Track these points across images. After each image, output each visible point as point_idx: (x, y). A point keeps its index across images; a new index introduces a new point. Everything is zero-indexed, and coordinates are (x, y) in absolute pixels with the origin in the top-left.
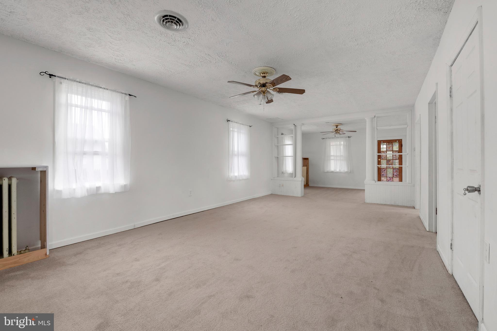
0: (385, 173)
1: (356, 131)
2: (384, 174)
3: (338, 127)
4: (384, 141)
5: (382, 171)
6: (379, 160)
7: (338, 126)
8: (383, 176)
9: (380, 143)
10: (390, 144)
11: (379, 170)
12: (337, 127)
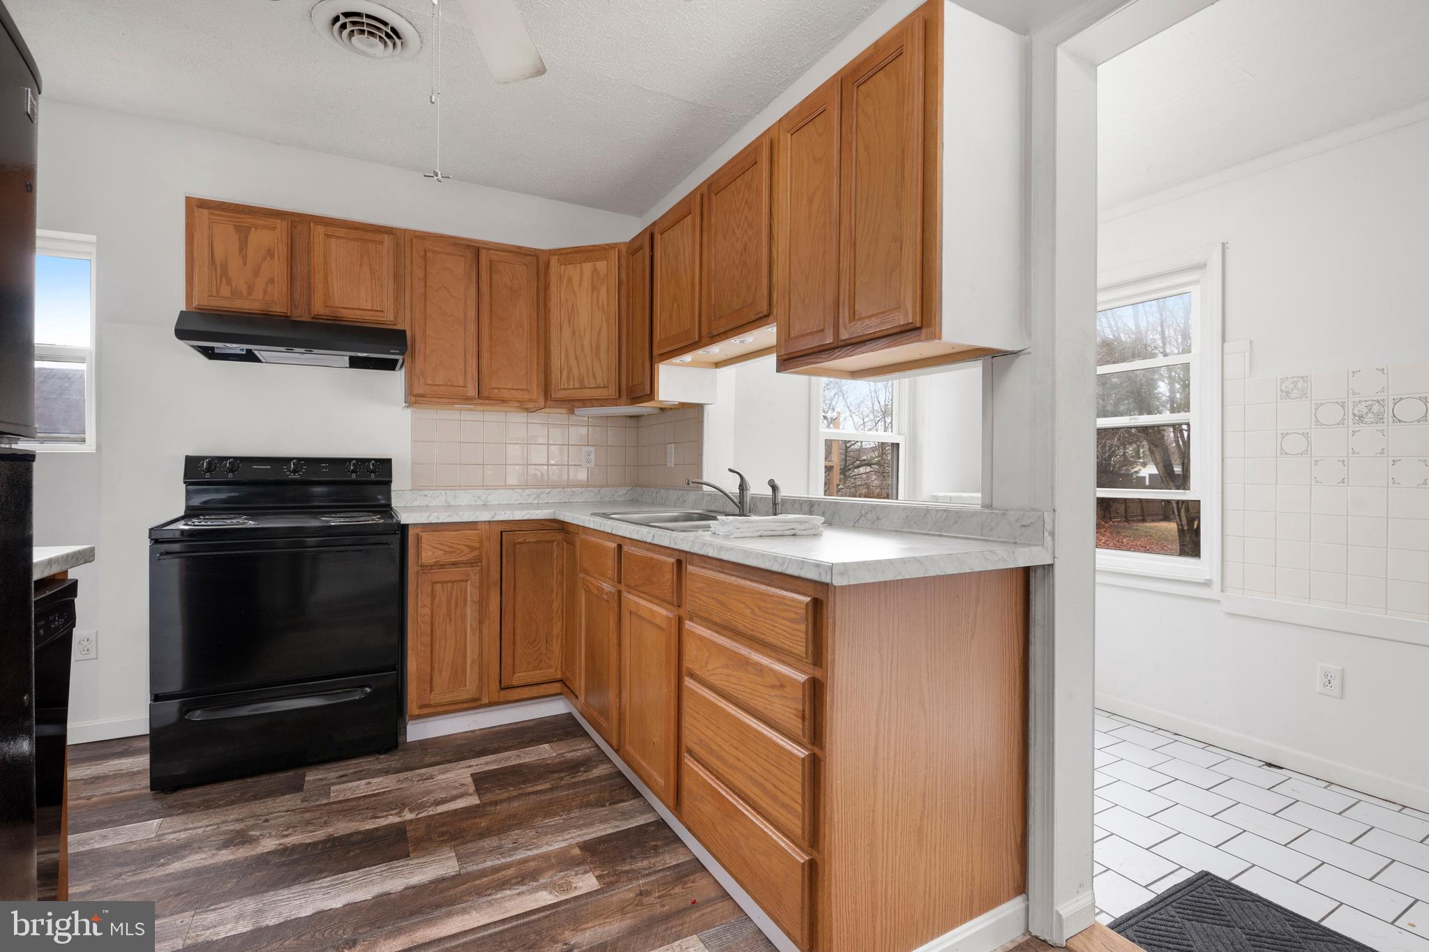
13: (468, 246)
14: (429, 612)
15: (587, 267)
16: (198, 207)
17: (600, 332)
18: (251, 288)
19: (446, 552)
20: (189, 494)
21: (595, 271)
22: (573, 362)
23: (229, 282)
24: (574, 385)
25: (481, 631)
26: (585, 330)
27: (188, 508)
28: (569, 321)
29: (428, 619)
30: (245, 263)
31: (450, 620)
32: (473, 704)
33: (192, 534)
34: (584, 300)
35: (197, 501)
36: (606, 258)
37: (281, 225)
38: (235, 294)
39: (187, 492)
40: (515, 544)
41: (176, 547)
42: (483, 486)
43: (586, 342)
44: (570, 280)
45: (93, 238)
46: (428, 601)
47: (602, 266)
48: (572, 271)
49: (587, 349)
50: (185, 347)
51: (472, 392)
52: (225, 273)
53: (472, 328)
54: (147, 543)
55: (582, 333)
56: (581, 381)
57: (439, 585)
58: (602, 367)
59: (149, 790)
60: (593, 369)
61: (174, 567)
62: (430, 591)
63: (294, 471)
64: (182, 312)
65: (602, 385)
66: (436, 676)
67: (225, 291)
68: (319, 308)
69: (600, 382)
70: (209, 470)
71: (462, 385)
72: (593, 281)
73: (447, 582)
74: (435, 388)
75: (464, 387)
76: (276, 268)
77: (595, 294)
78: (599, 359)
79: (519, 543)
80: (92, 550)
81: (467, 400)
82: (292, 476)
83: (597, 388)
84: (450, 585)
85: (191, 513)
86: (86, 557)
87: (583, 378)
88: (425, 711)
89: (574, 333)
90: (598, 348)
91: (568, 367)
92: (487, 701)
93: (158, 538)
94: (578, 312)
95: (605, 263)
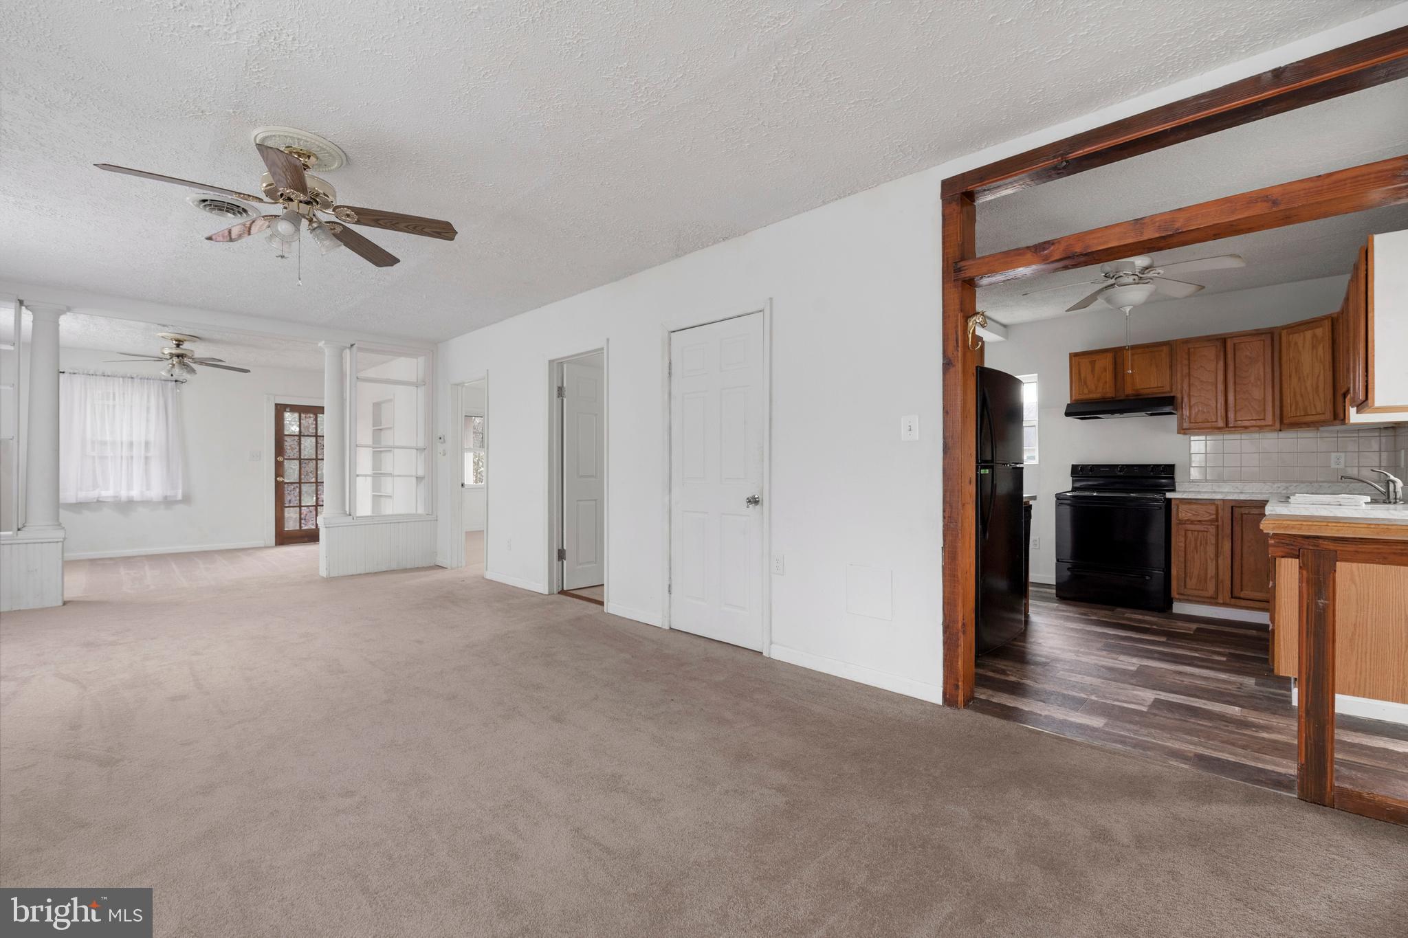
0: (296, 497)
1: (247, 371)
2: (293, 499)
3: (186, 346)
4: (294, 408)
5: (286, 492)
6: (280, 459)
7: (182, 341)
8: (291, 505)
9: (280, 409)
10: (310, 417)
11: (280, 488)
12: (178, 346)
13: (1217, 339)
14: (1183, 545)
15: (1309, 334)
16: (1074, 356)
17: (1319, 376)
18: (1096, 388)
19: (1194, 515)
20: (1073, 482)
21: (1314, 336)
22: (1299, 398)
23: (1087, 387)
24: (1301, 413)
25: (1217, 561)
26: (1308, 376)
27: (1073, 487)
28: (1296, 372)
29: (1183, 549)
30: (1094, 377)
31: (1197, 552)
32: (1213, 601)
33: (1073, 497)
34: (1306, 358)
35: (1078, 485)
36: (1321, 326)
37: (1110, 356)
38: (1090, 392)
39: (1073, 480)
40: (1242, 514)
41: (1069, 502)
42: (1241, 481)
43: (1309, 383)
44: (1296, 344)
45: (1036, 375)
46: (1183, 539)
47: (1319, 332)
48: (1298, 338)
49: (1309, 389)
50: (1070, 419)
51: (1221, 424)
52: (1085, 383)
53: (1221, 387)
54: (1055, 499)
55: (1306, 378)
56: (1305, 410)
57: (1190, 532)
59: (1055, 596)
60: (1314, 402)
61: (1067, 510)
62: (1184, 534)
63: (1120, 471)
64: (1068, 404)
65: (1321, 413)
66: (1188, 579)
67: (1086, 391)
68: (1129, 391)
69: (1319, 410)
70: (1091, 470)
71: (1214, 420)
72: (1313, 342)
73: (1195, 531)
74: (1196, 424)
75: (1216, 422)
76: (1109, 376)
77: (1315, 351)
79: (1245, 514)
80: (1036, 496)
81: (1219, 429)
82: (1119, 474)
83: (1318, 414)
84: (1196, 533)
85: (1074, 489)
86: (1034, 498)
87: (1307, 409)
88: (1182, 597)
89: (1299, 378)
90: (1317, 387)
91: (1296, 403)
92: (1222, 602)
93: (1060, 498)
94: (1302, 364)
95: (1321, 329)
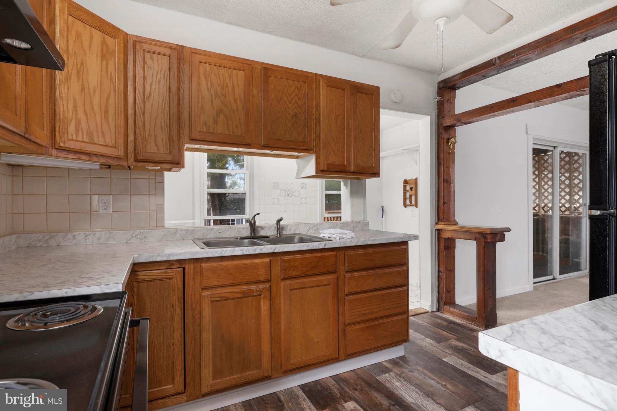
15: (98, 35)
21: (104, 42)
22: (81, 115)
24: (83, 138)
26: (94, 91)
28: (78, 73)
34: (93, 62)
43: (96, 101)
44: (79, 34)
47: (110, 42)
48: (82, 29)
49: (96, 108)
55: (92, 92)
56: (90, 135)
58: (110, 130)
60: (102, 128)
65: (110, 145)
69: (109, 141)
72: (102, 49)
77: (104, 63)
78: (108, 121)
83: (106, 146)
87: (93, 134)
89: (83, 89)
90: (106, 112)
91: (76, 121)
94: (88, 71)
